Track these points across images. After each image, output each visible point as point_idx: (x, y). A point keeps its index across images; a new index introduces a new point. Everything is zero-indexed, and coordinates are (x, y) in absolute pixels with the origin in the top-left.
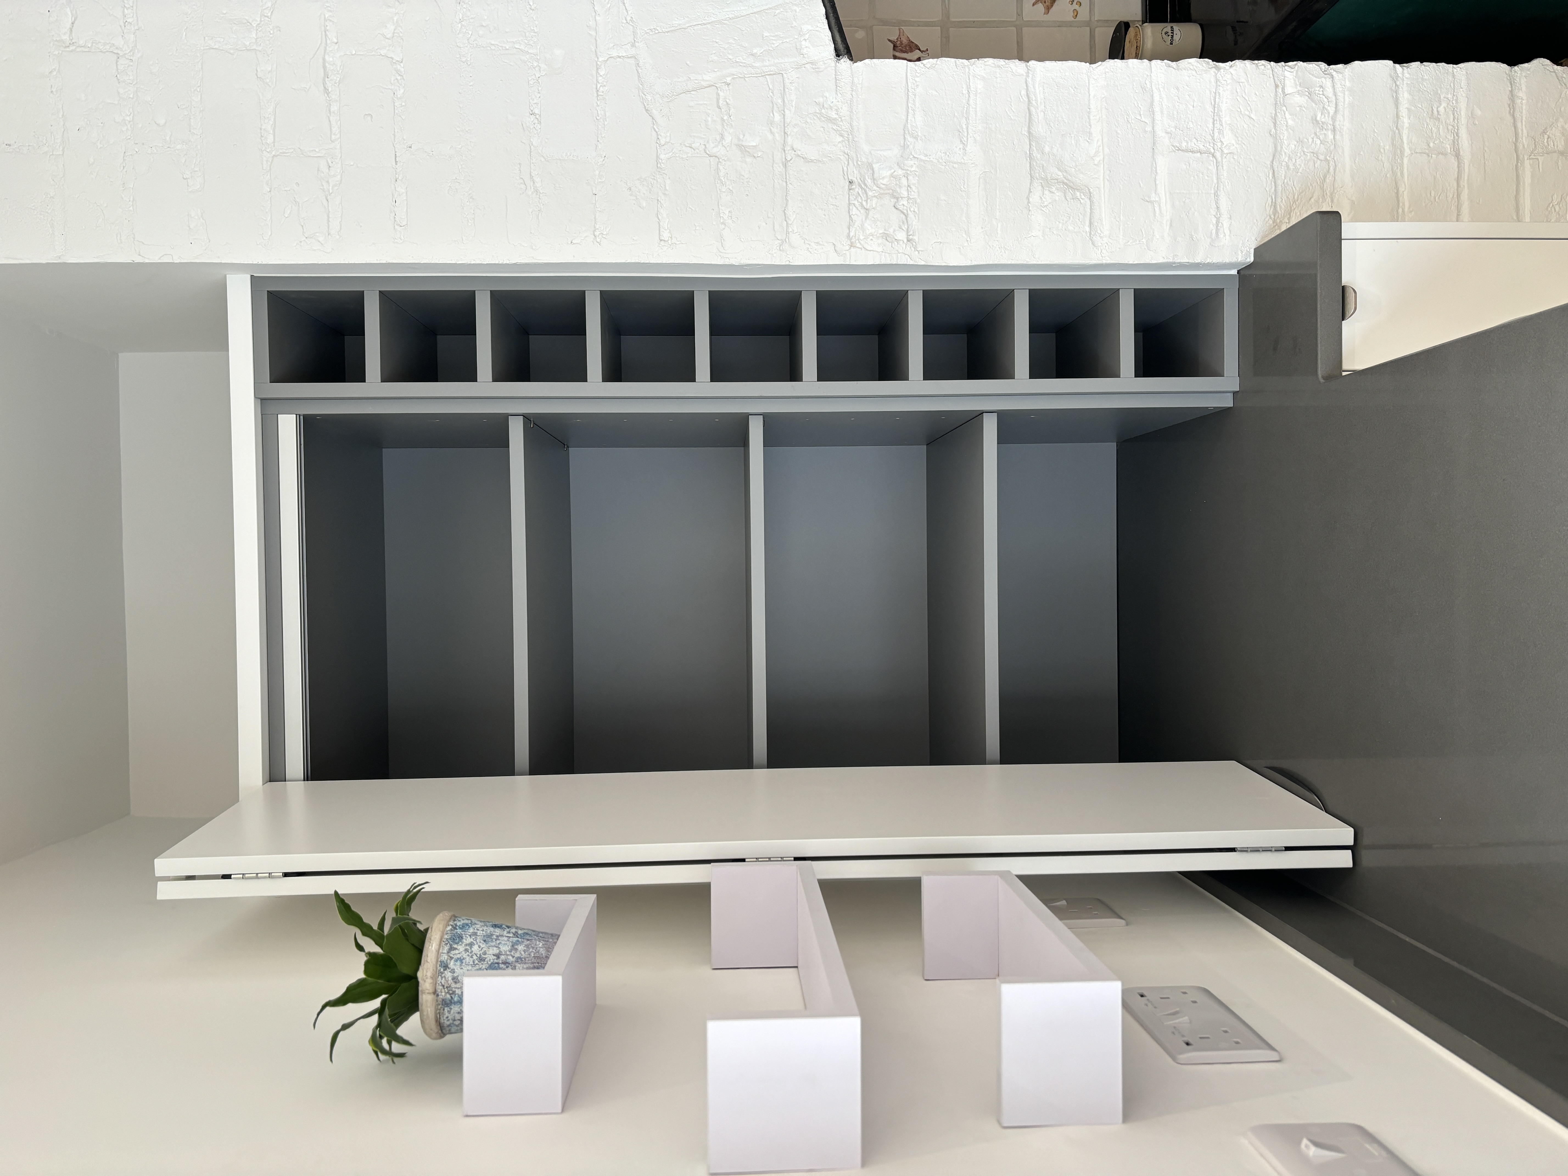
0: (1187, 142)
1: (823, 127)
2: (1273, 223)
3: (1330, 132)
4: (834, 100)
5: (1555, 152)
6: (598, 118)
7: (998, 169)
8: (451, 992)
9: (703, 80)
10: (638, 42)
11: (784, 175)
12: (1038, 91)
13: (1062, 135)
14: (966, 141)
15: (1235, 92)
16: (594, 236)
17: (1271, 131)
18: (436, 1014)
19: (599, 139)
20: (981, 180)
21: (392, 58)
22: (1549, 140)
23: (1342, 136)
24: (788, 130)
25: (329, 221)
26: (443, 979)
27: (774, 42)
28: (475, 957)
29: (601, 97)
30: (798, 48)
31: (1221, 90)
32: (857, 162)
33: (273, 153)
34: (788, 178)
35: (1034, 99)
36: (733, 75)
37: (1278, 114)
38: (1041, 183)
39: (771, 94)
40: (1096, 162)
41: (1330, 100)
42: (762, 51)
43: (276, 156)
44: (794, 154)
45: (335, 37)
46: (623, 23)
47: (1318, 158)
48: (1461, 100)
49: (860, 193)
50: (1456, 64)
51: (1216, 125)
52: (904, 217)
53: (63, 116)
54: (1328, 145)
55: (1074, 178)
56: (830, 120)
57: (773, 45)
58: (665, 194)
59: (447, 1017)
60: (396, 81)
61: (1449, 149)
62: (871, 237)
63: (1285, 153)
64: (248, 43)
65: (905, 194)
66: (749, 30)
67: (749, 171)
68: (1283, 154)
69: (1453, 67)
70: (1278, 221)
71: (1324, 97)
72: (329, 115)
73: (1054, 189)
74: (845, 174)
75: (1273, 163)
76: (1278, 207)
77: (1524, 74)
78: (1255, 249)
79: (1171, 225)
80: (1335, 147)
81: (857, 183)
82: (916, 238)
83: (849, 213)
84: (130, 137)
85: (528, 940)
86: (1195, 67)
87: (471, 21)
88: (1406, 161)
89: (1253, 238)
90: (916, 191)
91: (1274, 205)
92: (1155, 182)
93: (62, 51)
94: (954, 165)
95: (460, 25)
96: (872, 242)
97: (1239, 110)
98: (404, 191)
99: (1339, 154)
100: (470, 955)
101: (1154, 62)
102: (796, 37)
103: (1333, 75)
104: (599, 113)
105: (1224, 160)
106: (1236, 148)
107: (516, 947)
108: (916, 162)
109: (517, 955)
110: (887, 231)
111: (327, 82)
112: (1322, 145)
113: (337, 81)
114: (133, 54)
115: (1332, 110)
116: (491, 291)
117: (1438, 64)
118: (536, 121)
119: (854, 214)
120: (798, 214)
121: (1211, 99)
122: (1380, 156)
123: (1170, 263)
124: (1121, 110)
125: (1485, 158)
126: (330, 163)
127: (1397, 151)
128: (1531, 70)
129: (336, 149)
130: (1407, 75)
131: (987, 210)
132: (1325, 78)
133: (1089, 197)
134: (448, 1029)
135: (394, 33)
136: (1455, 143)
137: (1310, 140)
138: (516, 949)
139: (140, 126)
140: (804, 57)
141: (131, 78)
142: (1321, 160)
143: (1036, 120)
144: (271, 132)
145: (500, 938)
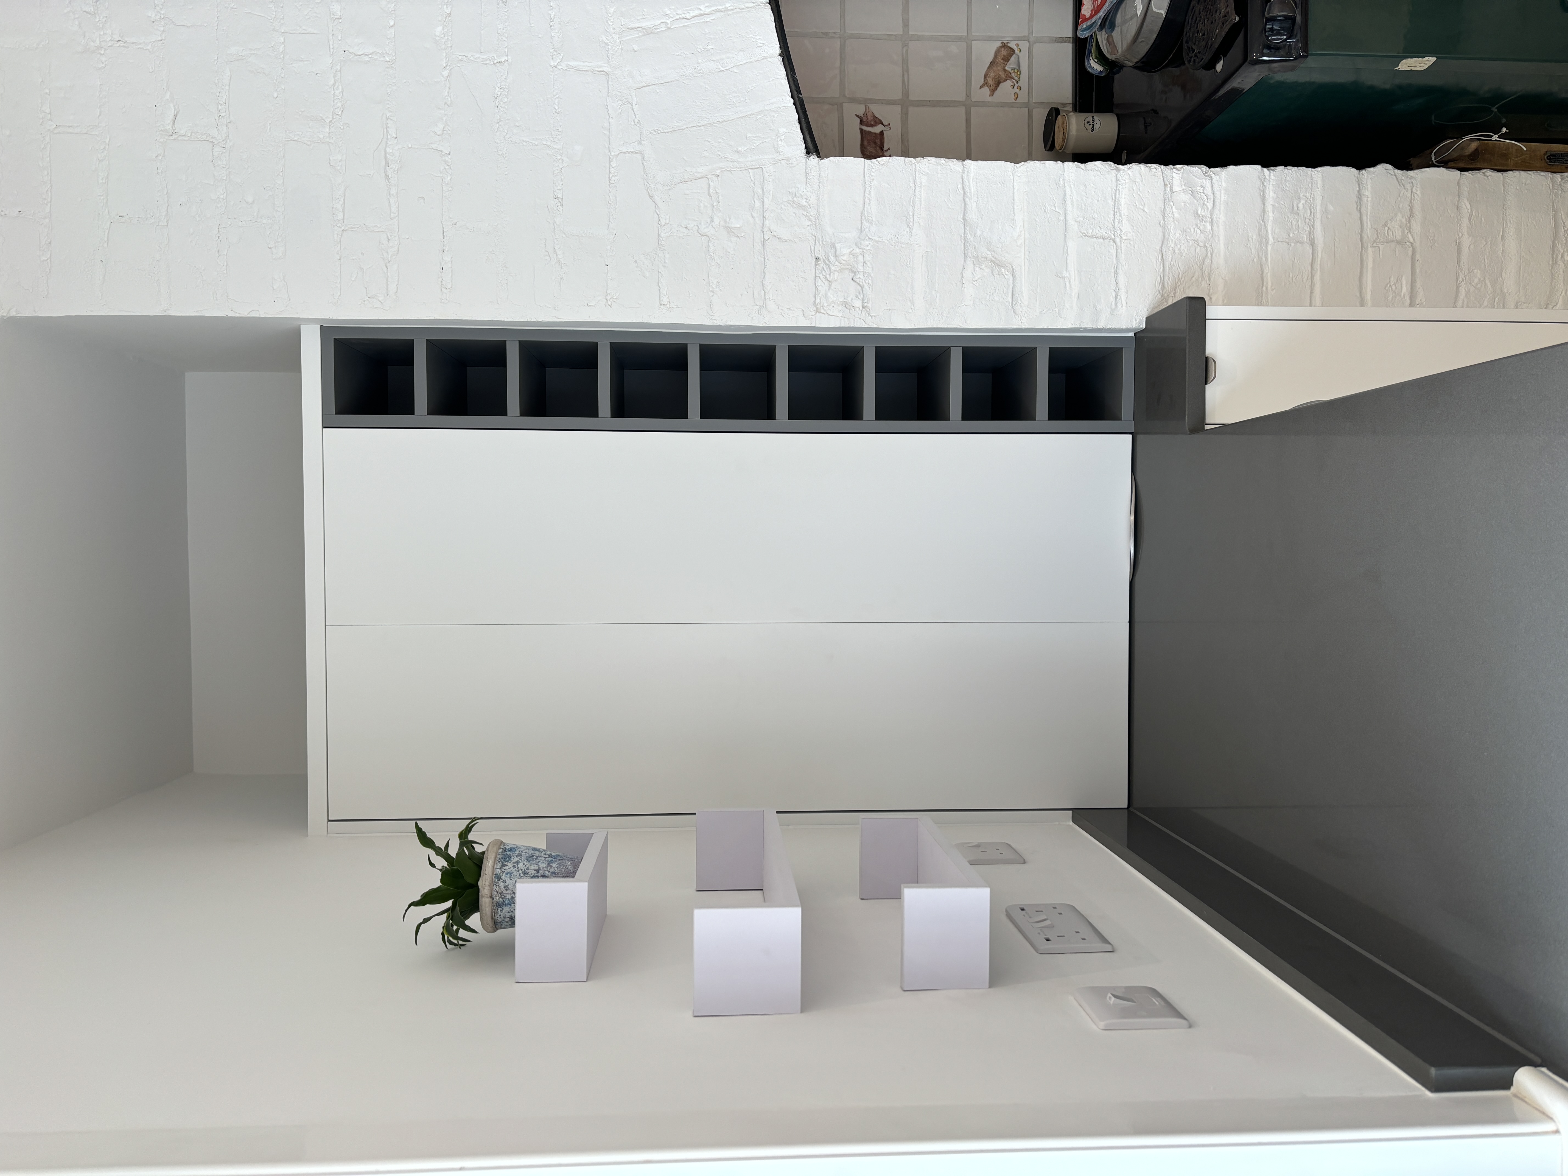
0: (1093, 230)
1: (795, 213)
2: (1162, 296)
3: (1208, 224)
4: (805, 190)
5: (1393, 241)
6: (610, 202)
7: (938, 249)
8: (503, 897)
9: (697, 172)
10: (644, 140)
11: (763, 252)
12: (972, 185)
13: (991, 221)
14: (912, 225)
15: (1132, 190)
16: (606, 301)
17: (1160, 222)
18: (492, 913)
19: (611, 220)
20: (924, 258)
21: (441, 151)
22: (1389, 231)
23: (1218, 226)
24: (767, 215)
25: (387, 284)
26: (498, 887)
27: (756, 142)
28: (521, 872)
29: (613, 185)
30: (775, 146)
31: (1120, 187)
32: (822, 242)
33: (343, 228)
34: (765, 254)
35: (969, 191)
36: (722, 168)
37: (1166, 208)
38: (973, 261)
39: (753, 185)
40: (1018, 244)
41: (1209, 197)
42: (746, 149)
43: (345, 230)
44: (771, 235)
45: (395, 133)
46: (631, 125)
47: (1198, 245)
48: (1317, 198)
49: (825, 268)
50: (1314, 168)
51: (1116, 216)
52: (860, 288)
53: (167, 193)
54: (1207, 234)
55: (1000, 257)
56: (800, 206)
57: (754, 144)
58: (664, 266)
59: (500, 915)
60: (444, 170)
61: (1306, 239)
62: (833, 305)
63: (1172, 241)
64: (321, 136)
65: (861, 268)
66: (735, 131)
67: (734, 249)
68: (1170, 241)
69: (1312, 171)
70: (1166, 295)
71: (1204, 195)
72: (389, 197)
73: (983, 267)
74: (813, 252)
75: (1161, 248)
76: (1166, 284)
77: (1370, 177)
78: (1146, 318)
79: (1078, 297)
80: (1212, 236)
81: (822, 260)
82: (869, 305)
83: (815, 285)
84: (223, 213)
85: (560, 860)
86: (1099, 169)
87: (507, 121)
88: (1269, 248)
89: (1145, 309)
90: (870, 267)
91: (1162, 282)
92: (1066, 261)
93: (167, 139)
94: (902, 245)
95: (497, 125)
96: (834, 308)
97: (1135, 204)
98: (449, 260)
99: (1215, 241)
100: (517, 870)
101: (1066, 163)
102: (774, 138)
103: (1211, 177)
104: (611, 198)
105: (1123, 245)
106: (1132, 235)
107: (551, 864)
108: (871, 243)
109: (552, 870)
110: (847, 299)
111: (388, 171)
112: (1201, 234)
113: (396, 169)
114: (226, 143)
115: (1210, 206)
116: (519, 341)
117: (1299, 168)
118: (559, 204)
119: (819, 285)
120: (774, 285)
121: (1112, 195)
122: (1249, 244)
123: (1078, 328)
124: (1039, 202)
125: (1336, 246)
126: (389, 236)
127: (1263, 240)
128: (1376, 173)
129: (394, 225)
130: (1273, 177)
131: (928, 283)
132: (1206, 179)
133: (1012, 273)
134: (500, 924)
135: (443, 131)
136: (1311, 233)
137: (1192, 230)
138: (551, 866)
139: (232, 203)
140: (780, 154)
141: (224, 163)
142: (1201, 247)
143: (970, 209)
144: (341, 210)
145: (539, 858)
